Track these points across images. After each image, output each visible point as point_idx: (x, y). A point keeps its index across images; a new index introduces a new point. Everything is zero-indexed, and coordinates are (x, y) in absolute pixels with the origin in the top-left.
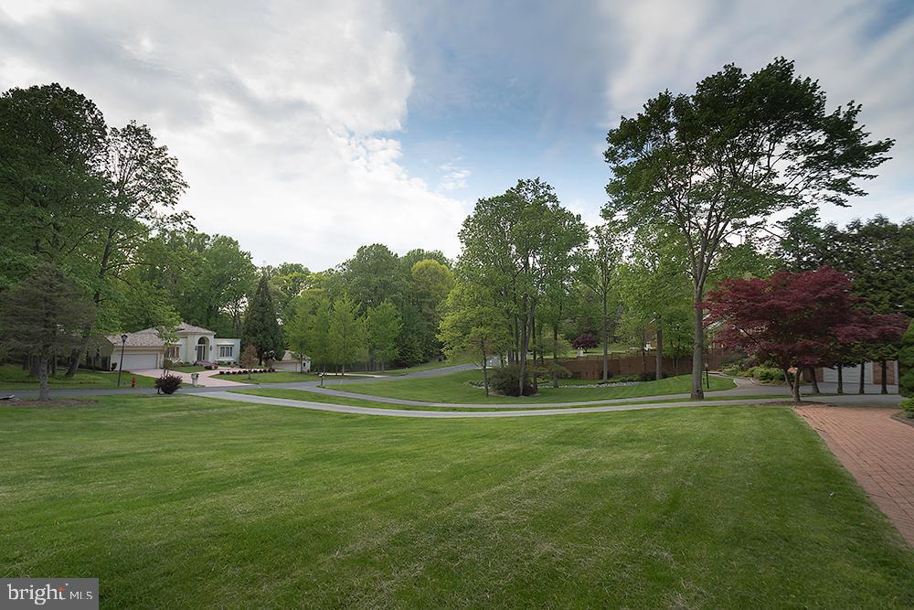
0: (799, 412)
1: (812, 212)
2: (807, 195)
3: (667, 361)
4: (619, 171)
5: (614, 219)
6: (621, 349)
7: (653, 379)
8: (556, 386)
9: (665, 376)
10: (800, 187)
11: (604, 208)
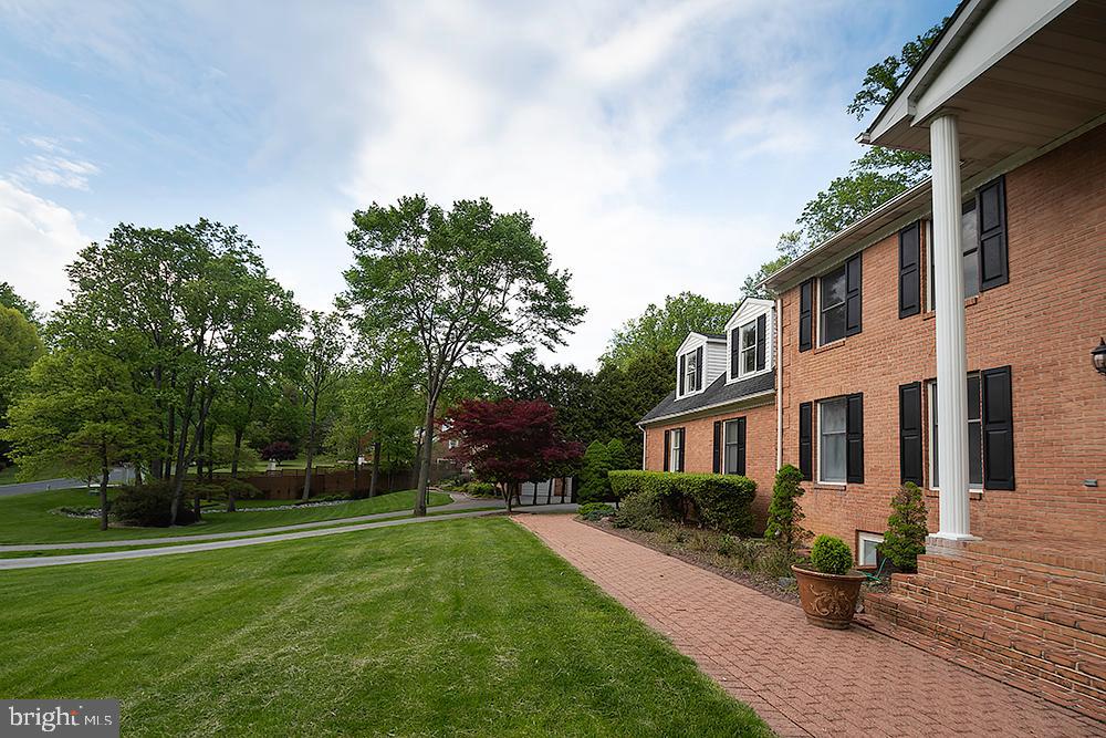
0: (516, 519)
1: (531, 351)
2: (529, 335)
3: (382, 476)
4: (363, 260)
5: (350, 312)
6: (329, 463)
7: (366, 496)
8: (232, 509)
9: (378, 493)
10: (525, 327)
11: (339, 296)
